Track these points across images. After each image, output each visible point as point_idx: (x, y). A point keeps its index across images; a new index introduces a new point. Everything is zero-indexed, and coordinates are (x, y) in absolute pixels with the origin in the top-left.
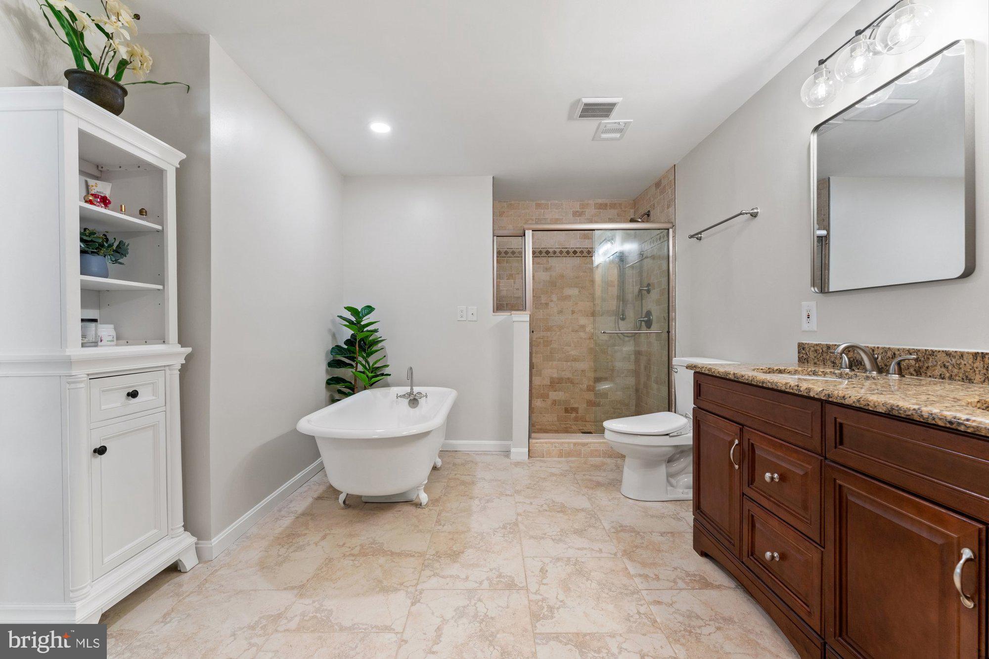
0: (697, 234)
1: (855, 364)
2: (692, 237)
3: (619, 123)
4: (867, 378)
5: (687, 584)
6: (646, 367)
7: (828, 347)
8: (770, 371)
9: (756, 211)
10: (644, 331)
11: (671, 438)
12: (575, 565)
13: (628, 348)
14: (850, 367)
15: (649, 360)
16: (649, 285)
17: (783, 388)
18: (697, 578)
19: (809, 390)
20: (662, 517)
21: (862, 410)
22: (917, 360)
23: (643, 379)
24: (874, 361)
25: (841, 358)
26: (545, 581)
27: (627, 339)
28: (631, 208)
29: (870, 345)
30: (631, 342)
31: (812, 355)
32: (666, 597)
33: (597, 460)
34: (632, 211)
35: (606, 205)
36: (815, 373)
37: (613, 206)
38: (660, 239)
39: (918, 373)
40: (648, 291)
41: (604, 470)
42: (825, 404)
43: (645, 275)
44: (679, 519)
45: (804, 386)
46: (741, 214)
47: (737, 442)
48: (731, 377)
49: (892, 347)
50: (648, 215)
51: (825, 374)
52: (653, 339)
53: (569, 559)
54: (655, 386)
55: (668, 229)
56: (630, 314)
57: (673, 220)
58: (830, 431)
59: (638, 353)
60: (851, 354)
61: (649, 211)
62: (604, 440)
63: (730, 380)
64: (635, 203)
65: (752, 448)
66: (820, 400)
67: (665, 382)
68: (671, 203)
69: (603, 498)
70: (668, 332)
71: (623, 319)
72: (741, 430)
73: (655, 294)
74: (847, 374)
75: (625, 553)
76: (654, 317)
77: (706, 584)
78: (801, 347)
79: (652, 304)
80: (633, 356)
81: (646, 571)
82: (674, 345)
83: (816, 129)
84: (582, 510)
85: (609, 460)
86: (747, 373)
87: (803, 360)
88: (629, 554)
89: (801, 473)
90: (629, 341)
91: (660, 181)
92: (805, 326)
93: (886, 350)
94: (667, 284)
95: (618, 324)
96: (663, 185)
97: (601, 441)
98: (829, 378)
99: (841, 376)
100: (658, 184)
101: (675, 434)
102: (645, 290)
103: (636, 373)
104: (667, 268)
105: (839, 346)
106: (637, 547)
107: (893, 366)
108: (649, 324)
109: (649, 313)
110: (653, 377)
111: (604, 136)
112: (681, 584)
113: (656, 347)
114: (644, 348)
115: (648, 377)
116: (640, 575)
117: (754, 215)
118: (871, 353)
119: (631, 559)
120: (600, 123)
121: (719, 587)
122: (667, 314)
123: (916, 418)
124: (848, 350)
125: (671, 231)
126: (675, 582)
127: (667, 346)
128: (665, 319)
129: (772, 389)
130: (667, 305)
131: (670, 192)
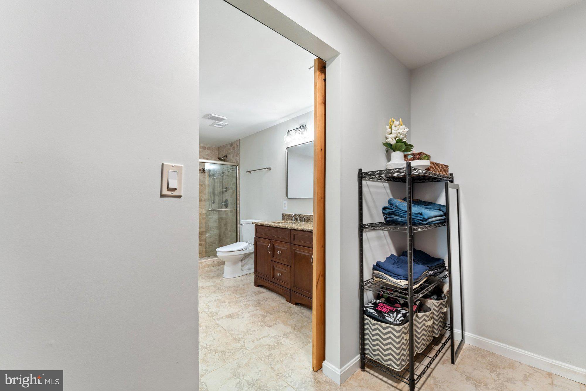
0: (250, 171)
1: (296, 219)
2: (247, 172)
3: (223, 124)
4: (299, 223)
5: (255, 294)
6: (225, 225)
7: (290, 215)
8: (277, 223)
9: (270, 168)
10: (224, 209)
11: (244, 251)
12: (218, 301)
13: (216, 217)
14: (295, 220)
15: (227, 222)
16: (226, 188)
17: (282, 227)
18: (258, 292)
19: (288, 227)
20: (242, 280)
21: (298, 230)
22: (308, 218)
23: (223, 231)
24: (300, 218)
25: (293, 218)
26: (209, 308)
27: (215, 212)
28: (217, 151)
29: (299, 214)
30: (217, 214)
31: (286, 217)
32: (250, 299)
33: (208, 269)
34: (217, 152)
35: (206, 147)
36: (287, 223)
37: (209, 149)
38: (232, 169)
39: (308, 221)
40: (226, 191)
41: (213, 272)
42: (291, 230)
43: (224, 183)
44: (247, 280)
45: (287, 226)
46: (266, 168)
47: (269, 245)
48: (268, 225)
49: (303, 214)
50: (226, 157)
51: (289, 223)
52: (229, 212)
53: (215, 300)
54: (230, 233)
55: (237, 166)
56: (217, 200)
57: (238, 162)
58: (292, 237)
59: (220, 219)
60: (295, 216)
61: (226, 155)
62: (218, 258)
63: (268, 226)
64: (219, 149)
65: (274, 246)
66: (290, 229)
67: (234, 231)
68: (237, 155)
69: (217, 281)
70: (237, 209)
71: (213, 203)
72: (271, 241)
73: (229, 192)
74: (294, 222)
75: (233, 293)
76: (229, 202)
77: (260, 293)
78: (283, 215)
79: (228, 196)
80: (218, 220)
81: (242, 295)
82: (239, 215)
83: (287, 148)
84: (211, 286)
85: (213, 268)
86: (272, 224)
87: (284, 219)
88: (235, 293)
89: (286, 249)
90: (216, 213)
91: (232, 144)
92: (284, 208)
93: (302, 215)
94: (236, 188)
95: (211, 205)
96: (234, 146)
97: (217, 258)
98: (290, 224)
99: (293, 223)
100: (231, 145)
101: (245, 249)
102: (225, 190)
103: (219, 228)
104: (236, 182)
105: (292, 214)
106: (237, 290)
107: (303, 220)
108: (226, 206)
109: (226, 201)
110: (229, 229)
111: (215, 126)
112: (253, 295)
113: (230, 216)
114: (224, 216)
115: (226, 229)
116: (241, 297)
117: (270, 169)
118: (299, 216)
119: (235, 294)
120: (215, 122)
121: (264, 292)
122: (236, 202)
123: (307, 230)
124: (295, 215)
125: (238, 166)
126: (252, 295)
127: (236, 215)
128: (234, 203)
129: (279, 228)
130: (236, 198)
131: (237, 150)
